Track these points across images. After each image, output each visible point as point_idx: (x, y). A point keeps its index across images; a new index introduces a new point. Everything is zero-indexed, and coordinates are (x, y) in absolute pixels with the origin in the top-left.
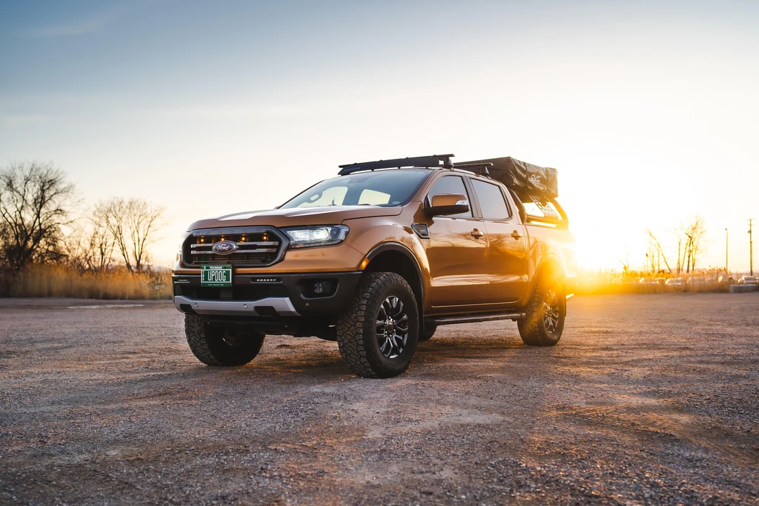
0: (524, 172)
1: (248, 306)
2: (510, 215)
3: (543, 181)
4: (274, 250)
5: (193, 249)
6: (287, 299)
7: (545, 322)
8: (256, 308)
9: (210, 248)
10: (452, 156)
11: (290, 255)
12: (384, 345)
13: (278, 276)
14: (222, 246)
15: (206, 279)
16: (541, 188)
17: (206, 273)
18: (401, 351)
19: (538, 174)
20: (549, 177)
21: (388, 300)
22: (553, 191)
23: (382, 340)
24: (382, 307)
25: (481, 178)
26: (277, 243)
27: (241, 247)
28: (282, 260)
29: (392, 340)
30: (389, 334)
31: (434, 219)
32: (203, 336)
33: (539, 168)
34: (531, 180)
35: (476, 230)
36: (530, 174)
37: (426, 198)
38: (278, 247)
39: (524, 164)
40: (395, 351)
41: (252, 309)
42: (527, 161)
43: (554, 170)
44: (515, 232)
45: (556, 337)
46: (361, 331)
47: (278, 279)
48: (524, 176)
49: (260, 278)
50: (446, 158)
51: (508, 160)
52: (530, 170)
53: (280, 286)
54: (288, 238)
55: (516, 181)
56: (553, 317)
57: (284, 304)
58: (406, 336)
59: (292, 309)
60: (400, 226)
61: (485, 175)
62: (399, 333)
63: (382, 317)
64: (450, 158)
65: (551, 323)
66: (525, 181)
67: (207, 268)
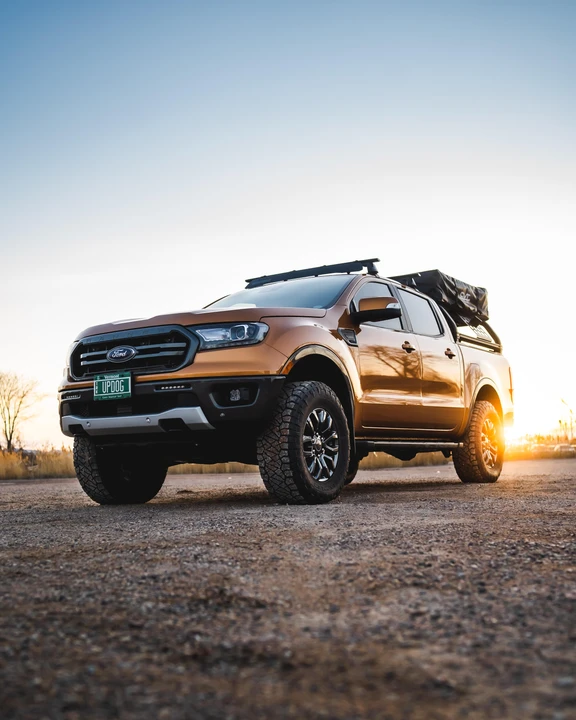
0: (453, 288)
1: (152, 419)
2: (442, 332)
3: (474, 301)
4: (181, 353)
5: (83, 359)
6: (198, 409)
7: (484, 456)
8: (162, 421)
9: (104, 357)
10: (377, 260)
11: (200, 358)
12: (312, 466)
13: (187, 382)
14: (118, 352)
15: (100, 392)
16: (472, 308)
17: (100, 384)
18: (331, 473)
19: (467, 292)
20: (478, 297)
21: (314, 412)
22: (484, 313)
23: (310, 460)
24: (309, 419)
25: (407, 289)
26: (183, 345)
27: (141, 352)
28: (191, 362)
29: (321, 460)
30: (317, 453)
31: (361, 326)
32: (95, 468)
33: (468, 285)
34: (461, 298)
35: (407, 343)
36: (459, 291)
37: (352, 302)
38: (186, 350)
39: (453, 279)
40: (324, 473)
41: (156, 423)
42: (456, 278)
43: (483, 290)
44: (448, 350)
45: (495, 473)
46: (286, 446)
47: (187, 385)
48: (454, 292)
49: (165, 386)
50: (370, 263)
51: (436, 273)
52: (459, 287)
53: (188, 395)
54: (198, 338)
55: (445, 297)
56: (491, 450)
57: (195, 415)
58: (336, 457)
59: (205, 420)
60: (326, 329)
61: (413, 287)
62: (328, 453)
63: (309, 432)
64: (375, 264)
65: (490, 457)
66: (453, 298)
67: (101, 378)
